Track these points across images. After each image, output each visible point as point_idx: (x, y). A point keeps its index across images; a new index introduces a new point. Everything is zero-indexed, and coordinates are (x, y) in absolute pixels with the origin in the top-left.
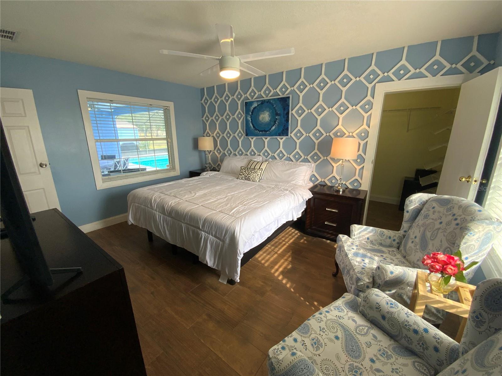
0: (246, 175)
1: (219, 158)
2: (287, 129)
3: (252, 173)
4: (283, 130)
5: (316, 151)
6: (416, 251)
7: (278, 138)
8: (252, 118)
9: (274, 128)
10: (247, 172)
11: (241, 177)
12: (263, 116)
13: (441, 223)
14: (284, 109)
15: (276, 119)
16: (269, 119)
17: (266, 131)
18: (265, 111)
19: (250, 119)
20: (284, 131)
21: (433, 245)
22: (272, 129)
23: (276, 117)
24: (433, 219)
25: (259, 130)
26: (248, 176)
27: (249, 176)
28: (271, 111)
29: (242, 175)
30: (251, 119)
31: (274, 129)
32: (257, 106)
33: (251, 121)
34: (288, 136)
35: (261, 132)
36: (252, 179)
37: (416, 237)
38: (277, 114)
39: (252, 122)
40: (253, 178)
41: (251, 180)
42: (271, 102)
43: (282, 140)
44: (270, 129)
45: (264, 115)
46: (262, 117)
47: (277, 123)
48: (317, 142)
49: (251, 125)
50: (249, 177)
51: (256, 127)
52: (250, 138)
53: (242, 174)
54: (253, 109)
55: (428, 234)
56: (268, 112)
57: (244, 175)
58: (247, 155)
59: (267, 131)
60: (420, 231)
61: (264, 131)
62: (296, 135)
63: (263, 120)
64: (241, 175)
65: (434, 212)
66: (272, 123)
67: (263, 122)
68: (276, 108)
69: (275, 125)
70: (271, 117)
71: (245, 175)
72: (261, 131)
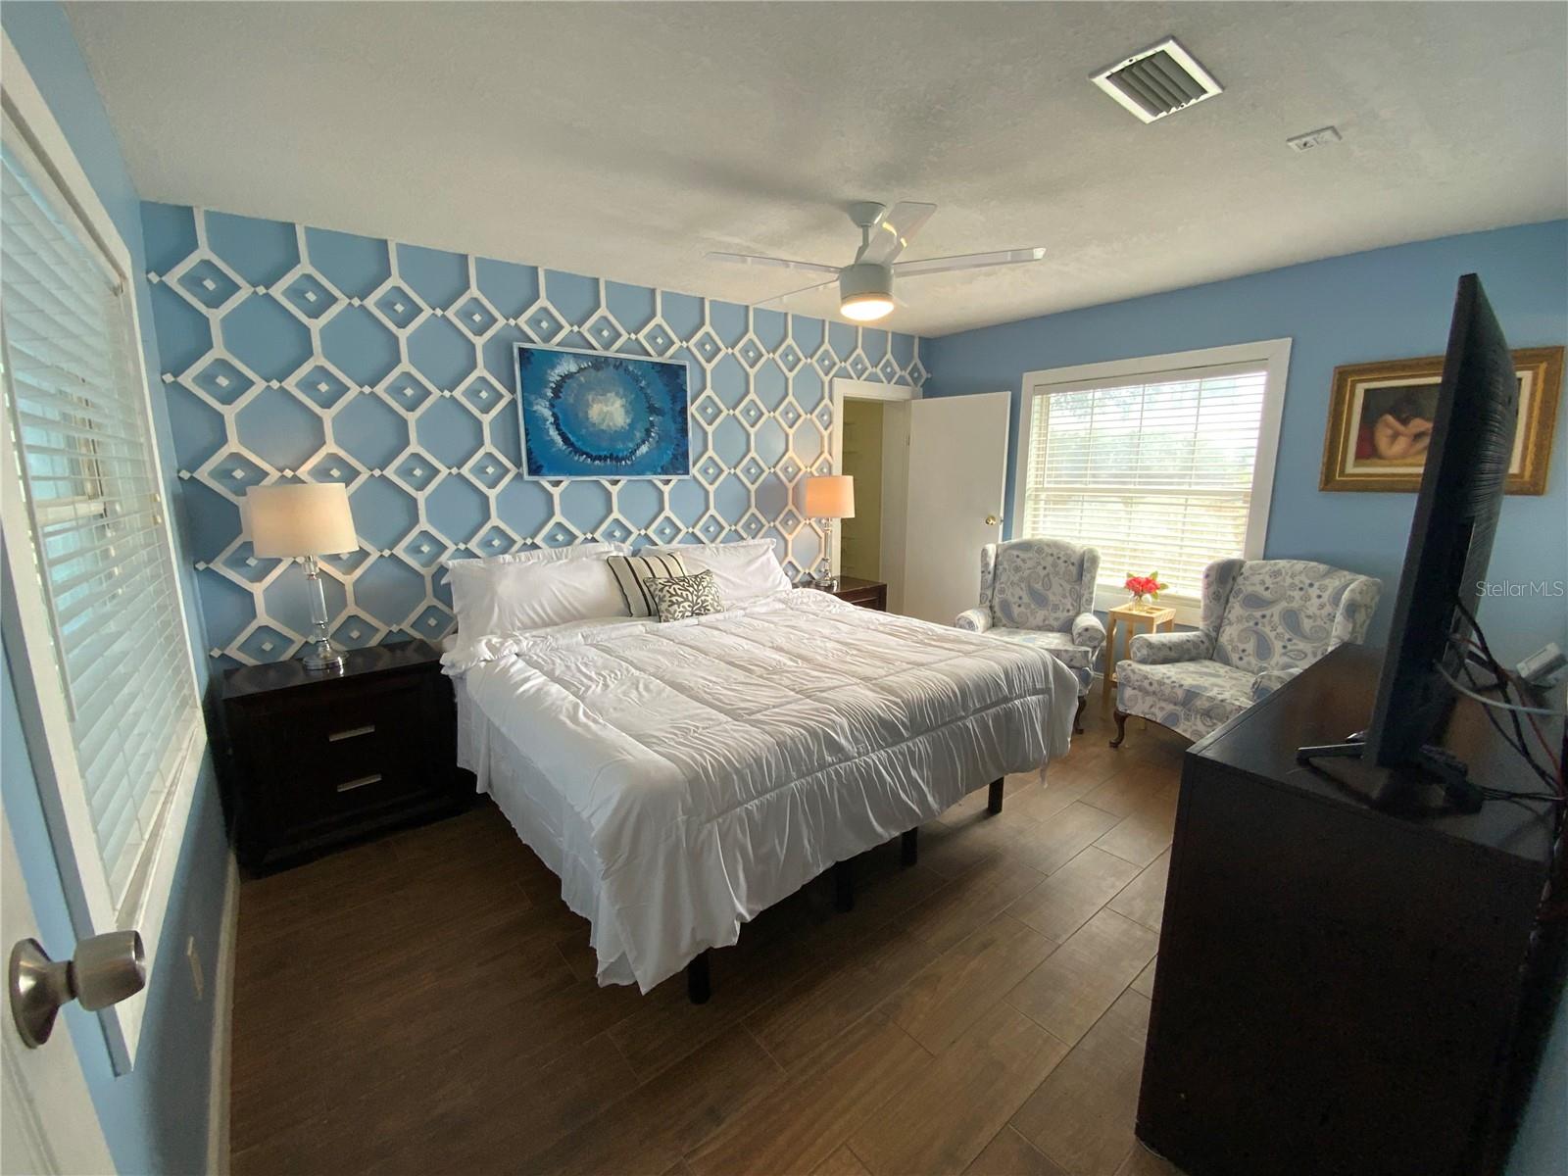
0: (695, 598)
1: (349, 589)
2: (686, 455)
3: (704, 588)
4: (675, 457)
5: (753, 510)
6: (1033, 613)
7: (657, 479)
8: (555, 410)
9: (644, 449)
10: (691, 589)
11: (681, 609)
12: (605, 409)
13: (1045, 568)
14: (674, 400)
15: (652, 424)
16: (628, 421)
17: (618, 459)
18: (609, 395)
19: (547, 413)
20: (678, 463)
21: (1054, 594)
22: (638, 453)
23: (651, 419)
24: (1029, 569)
25: (589, 456)
26: (699, 601)
27: (703, 598)
28: (633, 396)
29: (682, 602)
30: (554, 415)
31: (647, 452)
32: (578, 372)
33: (552, 420)
34: (688, 474)
35: (597, 462)
36: (712, 605)
37: (1020, 598)
38: (652, 410)
39: (556, 424)
40: (716, 604)
41: (712, 610)
42: (631, 368)
43: (669, 486)
44: (633, 452)
45: (607, 406)
46: (601, 411)
47: (653, 434)
48: (753, 488)
49: (553, 433)
50: (703, 602)
51: (578, 444)
52: (545, 482)
53: (680, 599)
54: (559, 378)
55: (1038, 586)
56: (621, 398)
57: (687, 600)
58: (535, 546)
59: (623, 459)
60: (1022, 589)
61: (611, 457)
62: (705, 471)
63: (603, 420)
64: (678, 603)
65: (1024, 561)
66: (639, 435)
67: (604, 427)
68: (649, 391)
69: (648, 441)
70: (631, 416)
71: (690, 599)
72: (599, 458)
